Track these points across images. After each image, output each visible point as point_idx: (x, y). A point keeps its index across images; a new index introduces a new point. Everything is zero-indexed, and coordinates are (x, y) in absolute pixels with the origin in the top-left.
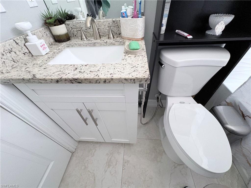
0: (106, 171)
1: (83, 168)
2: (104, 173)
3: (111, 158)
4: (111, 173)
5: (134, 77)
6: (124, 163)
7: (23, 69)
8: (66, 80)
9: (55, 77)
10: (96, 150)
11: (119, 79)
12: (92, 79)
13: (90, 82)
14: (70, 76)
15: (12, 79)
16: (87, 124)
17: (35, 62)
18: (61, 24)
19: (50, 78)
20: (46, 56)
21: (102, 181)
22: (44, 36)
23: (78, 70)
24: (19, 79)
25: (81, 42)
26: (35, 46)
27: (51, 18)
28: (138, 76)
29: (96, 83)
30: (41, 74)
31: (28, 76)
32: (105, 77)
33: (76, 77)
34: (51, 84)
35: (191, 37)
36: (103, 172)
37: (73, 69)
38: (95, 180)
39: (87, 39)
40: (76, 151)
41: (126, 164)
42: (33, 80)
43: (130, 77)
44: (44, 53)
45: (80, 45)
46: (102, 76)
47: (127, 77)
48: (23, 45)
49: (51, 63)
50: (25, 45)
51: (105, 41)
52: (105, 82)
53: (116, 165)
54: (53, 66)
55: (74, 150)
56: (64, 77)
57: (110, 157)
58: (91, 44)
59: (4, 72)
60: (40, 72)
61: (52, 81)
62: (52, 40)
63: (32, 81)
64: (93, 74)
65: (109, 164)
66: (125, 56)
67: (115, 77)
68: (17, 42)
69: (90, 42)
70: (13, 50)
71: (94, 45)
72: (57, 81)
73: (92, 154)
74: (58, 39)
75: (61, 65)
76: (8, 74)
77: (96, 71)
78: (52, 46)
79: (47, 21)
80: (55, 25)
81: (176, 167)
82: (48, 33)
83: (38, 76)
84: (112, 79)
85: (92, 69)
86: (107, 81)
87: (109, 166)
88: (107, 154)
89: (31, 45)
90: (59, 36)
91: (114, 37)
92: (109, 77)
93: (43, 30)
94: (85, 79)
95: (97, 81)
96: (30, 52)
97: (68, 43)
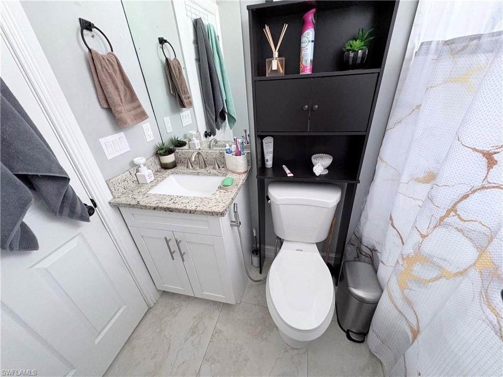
0: (187, 339)
1: (158, 330)
2: (184, 341)
3: (197, 324)
4: (192, 343)
5: (212, 211)
6: (214, 333)
7: (130, 196)
8: (161, 208)
9: (154, 205)
10: (181, 309)
11: (201, 211)
12: (181, 209)
13: (179, 212)
14: (165, 205)
15: (121, 204)
16: (173, 259)
17: (139, 190)
18: (170, 154)
19: (150, 205)
20: (150, 185)
21: (178, 351)
22: (153, 164)
23: (172, 201)
24: (126, 204)
25: (186, 171)
26: (144, 176)
27: (162, 149)
28: (215, 210)
29: (184, 212)
30: (143, 201)
31: (134, 202)
32: (191, 209)
33: (169, 206)
34: (150, 210)
35: (292, 175)
36: (182, 340)
37: (169, 199)
38: (169, 348)
39: (192, 167)
40: (154, 308)
41: (216, 335)
42: (138, 206)
43: (210, 210)
44: (149, 181)
45: (184, 173)
46: (189, 208)
47: (207, 210)
48: (134, 175)
49: (152, 192)
50: (135, 174)
51: (209, 172)
52: (190, 212)
53: (203, 333)
54: (154, 195)
55: (152, 305)
56: (161, 205)
57: (197, 322)
58: (195, 173)
59: (116, 197)
60: (143, 199)
61: (150, 208)
62: (159, 167)
63: (136, 206)
64: (182, 205)
65: (193, 331)
66: (217, 190)
67: (198, 209)
68: (131, 172)
69: (194, 171)
70: (127, 179)
71: (198, 174)
72: (155, 209)
73: (174, 314)
74: (165, 167)
75: (160, 195)
76: (119, 199)
77: (186, 202)
78: (157, 173)
79: (158, 152)
80: (165, 155)
81: (287, 351)
82: (157, 161)
83: (141, 203)
84: (196, 211)
85: (184, 201)
86: (192, 212)
87: (193, 333)
88: (195, 318)
89: (141, 175)
90: (166, 164)
91: (219, 167)
92: (194, 208)
93: (153, 159)
94: (176, 209)
95: (184, 211)
96: (138, 180)
97: (173, 170)
